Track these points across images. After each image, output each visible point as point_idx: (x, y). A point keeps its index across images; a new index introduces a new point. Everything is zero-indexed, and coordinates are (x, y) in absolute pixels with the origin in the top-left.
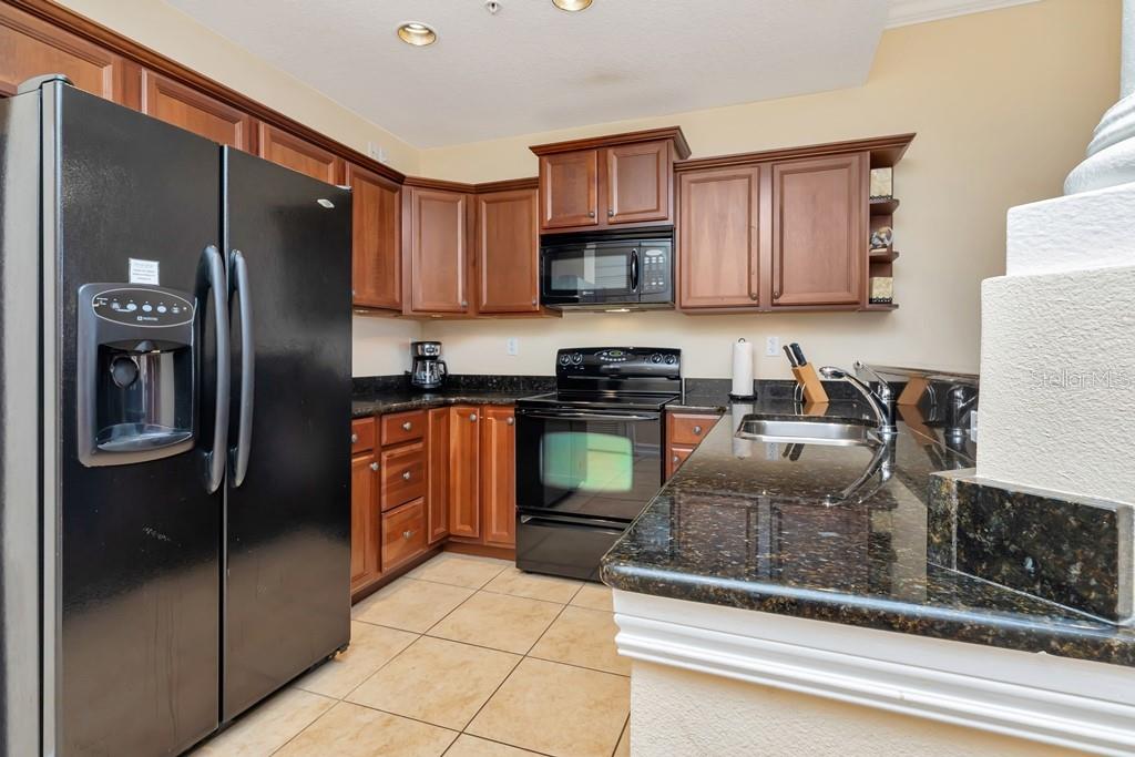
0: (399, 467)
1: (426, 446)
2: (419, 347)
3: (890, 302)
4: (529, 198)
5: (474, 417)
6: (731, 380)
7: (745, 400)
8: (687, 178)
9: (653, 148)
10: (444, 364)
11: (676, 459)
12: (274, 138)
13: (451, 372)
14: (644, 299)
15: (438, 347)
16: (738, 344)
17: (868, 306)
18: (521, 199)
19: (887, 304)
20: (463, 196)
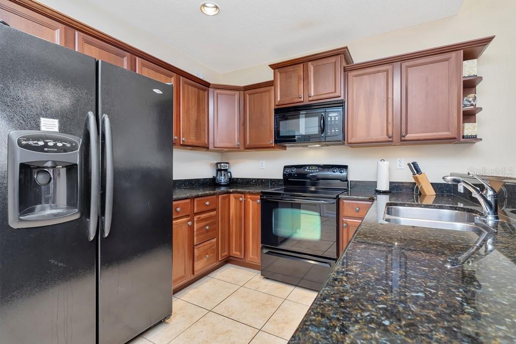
0: (203, 224)
1: (218, 213)
2: (219, 165)
3: (476, 137)
4: (269, 91)
5: (241, 199)
6: (376, 182)
7: (384, 193)
8: (351, 74)
9: (333, 59)
10: (230, 173)
11: (345, 224)
12: (143, 65)
13: (234, 176)
14: (328, 139)
15: (228, 165)
16: (380, 163)
17: (462, 140)
18: (265, 92)
19: (474, 138)
20: (237, 93)
